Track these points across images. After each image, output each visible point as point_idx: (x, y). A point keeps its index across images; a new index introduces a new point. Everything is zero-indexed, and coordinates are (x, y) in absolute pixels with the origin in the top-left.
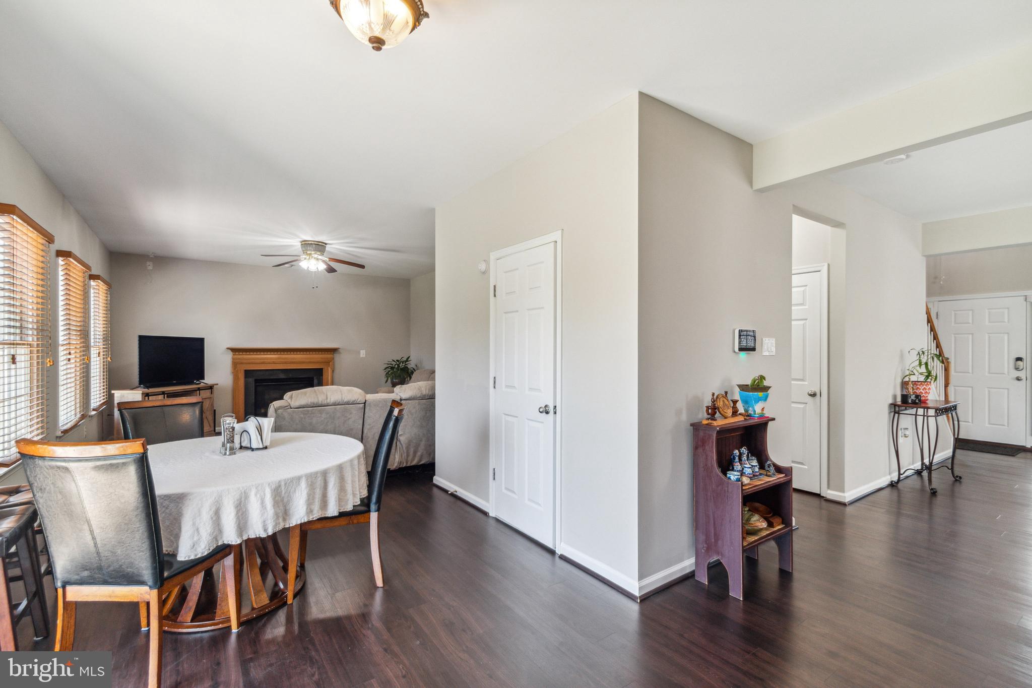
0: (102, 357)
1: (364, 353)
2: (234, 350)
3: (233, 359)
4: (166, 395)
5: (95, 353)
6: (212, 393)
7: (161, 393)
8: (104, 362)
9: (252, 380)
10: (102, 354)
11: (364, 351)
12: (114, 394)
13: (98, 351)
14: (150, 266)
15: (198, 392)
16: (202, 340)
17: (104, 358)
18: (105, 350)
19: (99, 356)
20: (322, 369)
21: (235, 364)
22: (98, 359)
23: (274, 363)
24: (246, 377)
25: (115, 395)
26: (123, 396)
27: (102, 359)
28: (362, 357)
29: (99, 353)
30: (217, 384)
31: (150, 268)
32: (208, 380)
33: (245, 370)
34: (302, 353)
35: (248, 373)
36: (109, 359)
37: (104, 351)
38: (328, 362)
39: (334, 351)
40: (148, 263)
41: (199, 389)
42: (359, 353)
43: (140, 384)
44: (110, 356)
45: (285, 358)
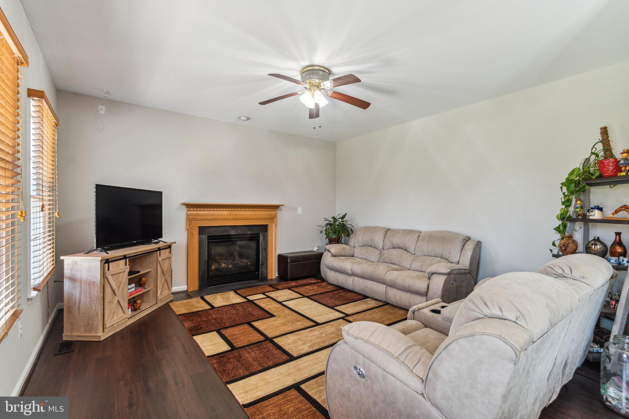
0: (47, 212)
1: (301, 210)
2: (189, 206)
3: (188, 215)
4: (127, 259)
5: (38, 205)
6: (170, 253)
7: (123, 257)
8: (50, 218)
9: (205, 237)
10: (46, 207)
11: (301, 208)
12: (63, 260)
13: (41, 204)
14: (102, 109)
15: (159, 252)
16: (160, 193)
17: (49, 214)
18: (51, 202)
19: (42, 210)
20: (267, 226)
21: (190, 220)
22: (42, 214)
23: (226, 219)
24: (200, 233)
25: (65, 262)
26: (76, 263)
27: (47, 214)
28: (299, 214)
29: (43, 206)
30: (175, 243)
31: (103, 112)
32: (166, 238)
33: (199, 227)
34: (250, 209)
35: (202, 230)
36: (56, 214)
37: (49, 205)
38: (273, 219)
39: (276, 207)
40: (100, 107)
41: (159, 249)
42: (296, 210)
43: (97, 247)
44: (57, 211)
45: (236, 215)
